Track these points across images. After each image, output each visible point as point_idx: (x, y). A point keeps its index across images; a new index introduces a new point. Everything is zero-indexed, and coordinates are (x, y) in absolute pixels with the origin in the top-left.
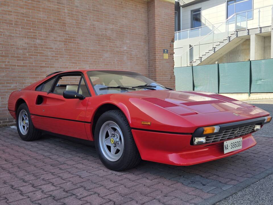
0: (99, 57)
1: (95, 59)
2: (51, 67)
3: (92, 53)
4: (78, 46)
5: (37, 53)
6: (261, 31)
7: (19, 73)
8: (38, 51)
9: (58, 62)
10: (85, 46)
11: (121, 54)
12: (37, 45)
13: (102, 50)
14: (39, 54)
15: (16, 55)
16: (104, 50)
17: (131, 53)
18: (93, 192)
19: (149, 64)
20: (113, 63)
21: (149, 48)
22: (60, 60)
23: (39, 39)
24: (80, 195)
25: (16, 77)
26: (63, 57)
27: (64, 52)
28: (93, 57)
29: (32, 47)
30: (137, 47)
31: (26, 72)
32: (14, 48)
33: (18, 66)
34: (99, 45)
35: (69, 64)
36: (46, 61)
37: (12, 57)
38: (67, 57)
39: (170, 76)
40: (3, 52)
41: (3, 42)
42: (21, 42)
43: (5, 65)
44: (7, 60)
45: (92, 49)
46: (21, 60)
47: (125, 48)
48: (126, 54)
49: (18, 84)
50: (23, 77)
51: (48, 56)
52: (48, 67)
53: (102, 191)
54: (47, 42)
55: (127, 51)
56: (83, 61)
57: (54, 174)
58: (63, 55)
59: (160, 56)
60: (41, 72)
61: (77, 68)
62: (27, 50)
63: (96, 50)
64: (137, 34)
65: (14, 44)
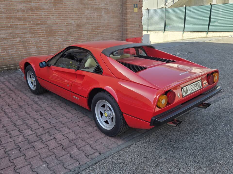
0: (82, 14)
1: (79, 15)
2: (45, 24)
3: (77, 11)
4: (65, 6)
5: (33, 13)
7: (22, 30)
8: (34, 12)
9: (50, 20)
10: (70, 6)
11: (99, 10)
12: (33, 7)
13: (84, 8)
14: (35, 15)
15: (17, 17)
16: (86, 8)
17: (108, 8)
18: (53, 137)
19: (122, 17)
20: (93, 18)
22: (51, 18)
23: (33, 2)
24: (45, 139)
25: (19, 33)
26: (54, 16)
27: (54, 11)
28: (77, 14)
29: (29, 9)
30: (113, 3)
31: (26, 29)
32: (15, 11)
33: (20, 25)
34: (81, 4)
35: (58, 21)
36: (41, 20)
37: (14, 18)
38: (57, 15)
39: (139, 26)
41: (7, 7)
42: (20, 6)
43: (10, 25)
44: (11, 21)
45: (76, 7)
46: (22, 20)
47: (103, 5)
48: (104, 9)
49: (21, 38)
50: (25, 33)
51: (41, 16)
52: (43, 24)
53: (59, 136)
54: (40, 5)
55: (104, 7)
56: (69, 17)
57: (35, 119)
58: (53, 14)
59: (131, 10)
60: (37, 28)
61: (65, 23)
62: (25, 12)
63: (79, 8)
65: (15, 8)
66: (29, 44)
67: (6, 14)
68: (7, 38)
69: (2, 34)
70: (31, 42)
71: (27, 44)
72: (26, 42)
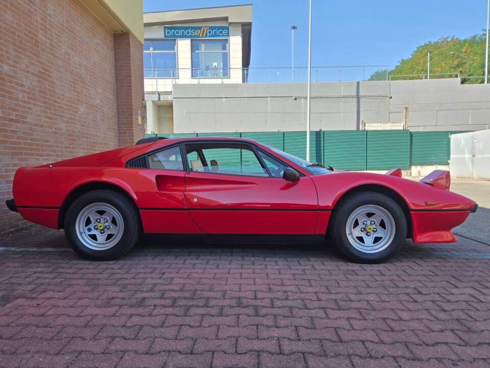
1: (71, 114)
2: (23, 122)
4: (54, 88)
5: (5, 91)
6: (159, 98)
8: (6, 88)
9: (32, 114)
10: (61, 90)
11: (95, 110)
12: (4, 75)
14: (7, 95)
16: (79, 101)
17: (103, 110)
21: (118, 105)
22: (34, 109)
23: (6, 63)
26: (37, 105)
27: (38, 96)
28: (69, 109)
30: (108, 101)
34: (74, 91)
35: (44, 119)
36: (16, 110)
38: (42, 106)
45: (68, 96)
47: (98, 101)
48: (99, 110)
51: (18, 100)
52: (20, 122)
54: (17, 73)
55: (100, 105)
56: (59, 115)
58: (37, 100)
59: (135, 118)
60: (10, 131)
61: (53, 127)
63: (72, 98)
64: (107, 81)
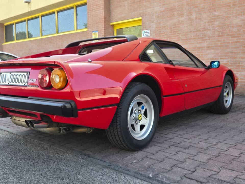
7: (232, 49)
15: (231, 33)
25: (228, 53)
32: (230, 27)
33: (232, 43)
37: (227, 35)
40: (220, 33)
41: (221, 24)
42: (237, 21)
43: (221, 43)
44: (223, 39)
46: (235, 37)
49: (230, 58)
50: (235, 53)
62: (241, 26)
65: (230, 24)
66: (239, 66)
67: (218, 32)
68: (214, 58)
69: (210, 54)
70: (242, 64)
71: (236, 66)
72: (235, 63)
